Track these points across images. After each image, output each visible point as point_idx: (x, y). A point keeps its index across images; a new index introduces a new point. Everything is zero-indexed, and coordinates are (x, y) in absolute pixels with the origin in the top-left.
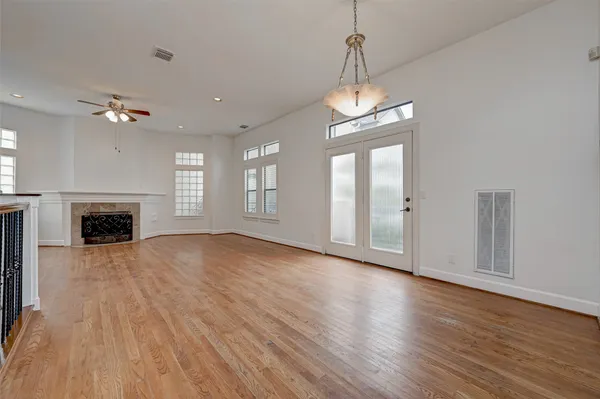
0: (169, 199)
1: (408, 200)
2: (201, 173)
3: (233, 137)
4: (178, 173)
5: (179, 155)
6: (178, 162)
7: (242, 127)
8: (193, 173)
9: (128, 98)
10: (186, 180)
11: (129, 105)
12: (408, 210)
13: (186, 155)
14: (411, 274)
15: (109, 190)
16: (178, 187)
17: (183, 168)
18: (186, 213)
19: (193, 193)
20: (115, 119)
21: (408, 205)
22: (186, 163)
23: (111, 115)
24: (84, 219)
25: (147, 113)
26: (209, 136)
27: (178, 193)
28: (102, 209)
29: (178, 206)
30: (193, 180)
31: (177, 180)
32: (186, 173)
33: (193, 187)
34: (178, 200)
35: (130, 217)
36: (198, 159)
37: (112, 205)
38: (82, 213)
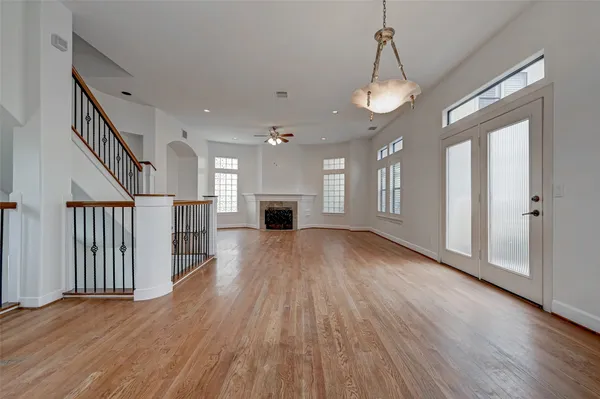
0: (318, 199)
1: (536, 199)
2: (343, 176)
3: (370, 139)
4: (326, 177)
5: (326, 162)
6: (326, 168)
7: (371, 129)
8: (337, 176)
9: (281, 127)
10: (331, 183)
11: (281, 131)
12: (536, 213)
13: (331, 161)
14: (539, 307)
15: (280, 192)
16: (325, 188)
17: (329, 172)
18: (331, 211)
19: (337, 194)
20: (274, 143)
21: (537, 206)
22: (332, 168)
23: (271, 141)
24: (266, 212)
25: (291, 135)
26: (347, 143)
27: (325, 194)
28: (276, 206)
29: (326, 205)
30: (337, 182)
31: (325, 183)
32: (331, 177)
33: (337, 188)
34: (325, 199)
35: (291, 212)
36: (340, 163)
37: (281, 202)
38: (265, 208)
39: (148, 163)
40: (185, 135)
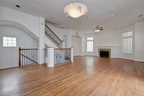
5: (124, 34)
6: (124, 36)
8: (129, 39)
10: (126, 42)
13: (126, 33)
15: (105, 46)
16: (124, 44)
17: (125, 38)
18: (127, 52)
22: (127, 36)
24: (100, 52)
28: (103, 50)
30: (129, 41)
31: (124, 42)
33: (129, 44)
34: (124, 48)
35: (108, 52)
37: (105, 49)
38: (100, 51)
39: (63, 41)
40: (77, 33)
